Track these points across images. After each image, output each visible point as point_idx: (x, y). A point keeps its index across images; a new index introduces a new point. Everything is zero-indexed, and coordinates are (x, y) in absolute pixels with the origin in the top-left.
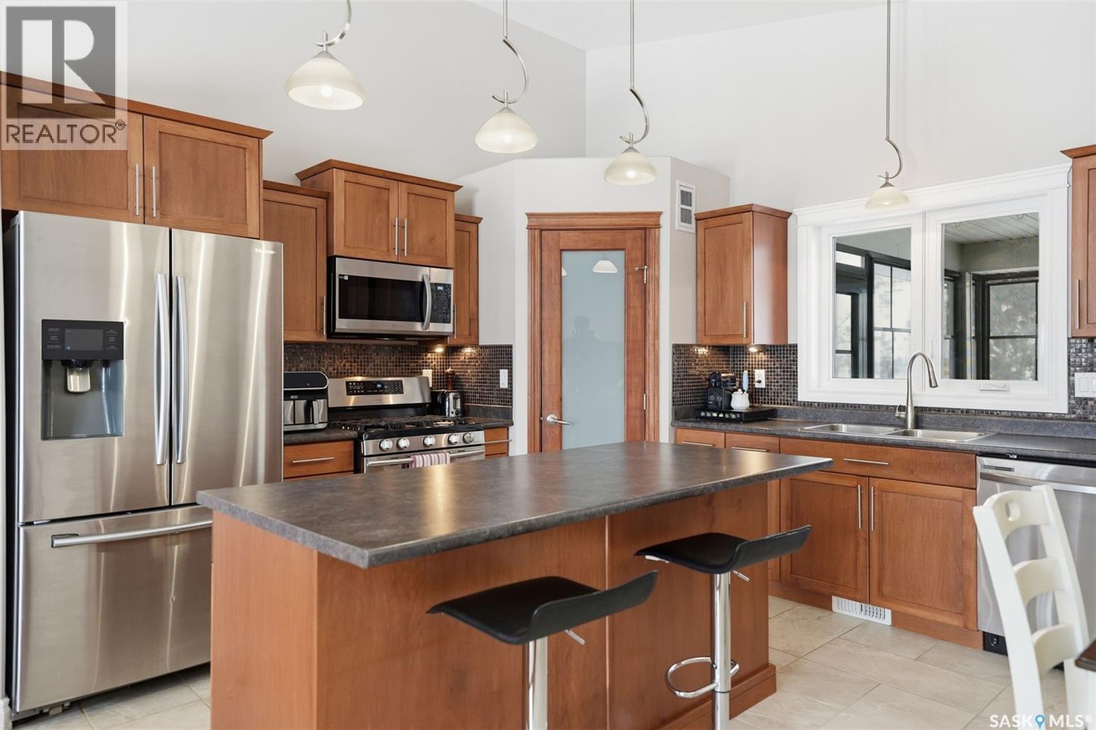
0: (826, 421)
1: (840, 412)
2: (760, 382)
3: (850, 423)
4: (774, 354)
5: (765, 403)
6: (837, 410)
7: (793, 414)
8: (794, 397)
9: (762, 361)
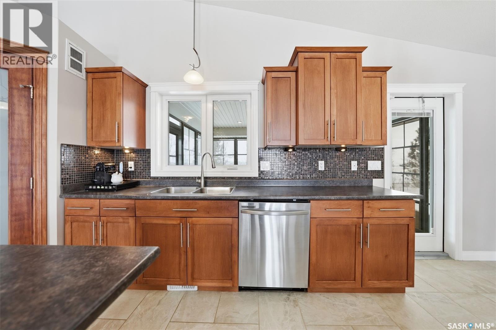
0: (164, 186)
1: (171, 181)
2: (131, 168)
3: (176, 186)
4: (139, 154)
5: (134, 178)
6: (170, 180)
7: (149, 183)
8: (149, 175)
9: (132, 157)
